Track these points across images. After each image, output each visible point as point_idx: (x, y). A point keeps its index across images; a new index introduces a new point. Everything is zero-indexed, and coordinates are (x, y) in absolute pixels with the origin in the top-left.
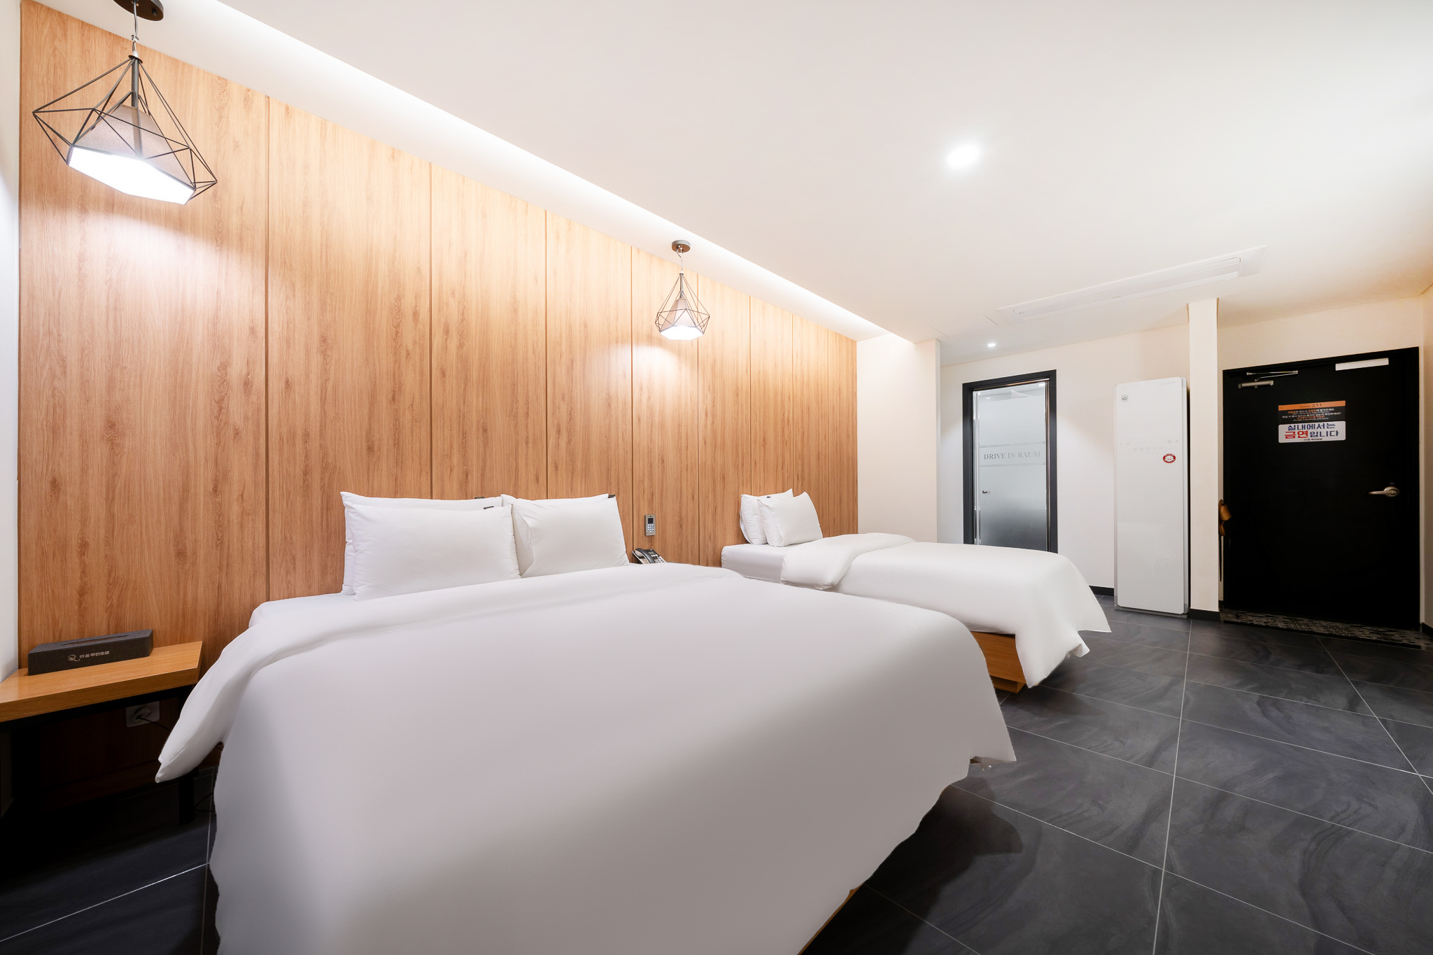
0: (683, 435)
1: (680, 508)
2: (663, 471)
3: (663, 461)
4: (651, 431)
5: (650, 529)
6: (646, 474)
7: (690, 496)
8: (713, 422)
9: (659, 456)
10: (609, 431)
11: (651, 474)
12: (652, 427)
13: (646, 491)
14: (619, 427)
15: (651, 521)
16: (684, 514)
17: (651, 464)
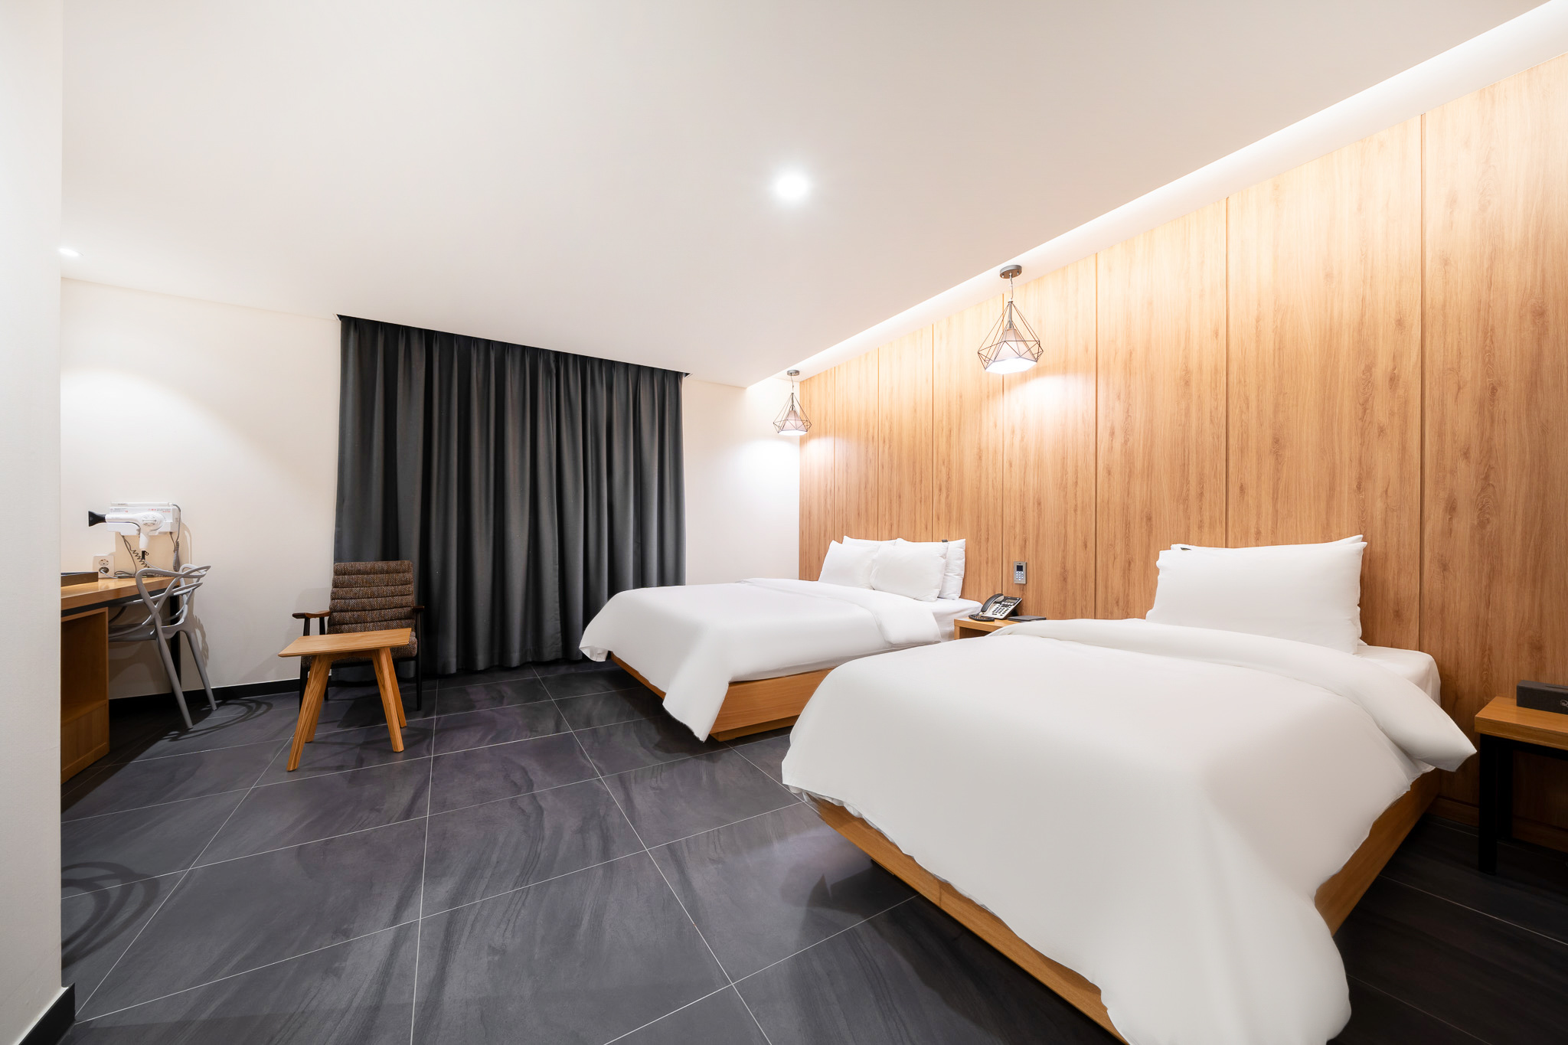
0: (1070, 470)
1: (1064, 558)
2: (1039, 516)
3: (1039, 504)
4: (1025, 472)
5: (1019, 577)
6: (1018, 519)
7: (1080, 543)
8: (1126, 442)
9: (1034, 498)
10: (980, 481)
11: (1024, 520)
12: (1025, 468)
13: (1018, 537)
14: (990, 476)
15: (1020, 568)
16: (1069, 565)
17: (1024, 508)
